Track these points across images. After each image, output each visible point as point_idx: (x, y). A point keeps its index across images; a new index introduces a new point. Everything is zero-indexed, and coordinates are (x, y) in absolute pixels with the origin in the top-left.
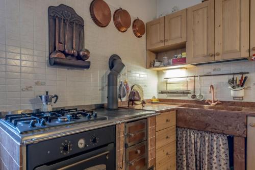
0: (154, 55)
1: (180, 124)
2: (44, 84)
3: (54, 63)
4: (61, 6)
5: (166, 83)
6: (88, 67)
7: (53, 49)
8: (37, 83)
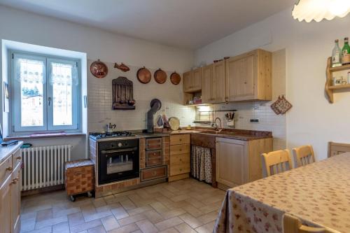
0: (191, 96)
1: (192, 143)
2: (110, 119)
3: (115, 109)
4: (119, 77)
5: (200, 115)
6: (134, 109)
7: (114, 102)
8: (107, 118)
